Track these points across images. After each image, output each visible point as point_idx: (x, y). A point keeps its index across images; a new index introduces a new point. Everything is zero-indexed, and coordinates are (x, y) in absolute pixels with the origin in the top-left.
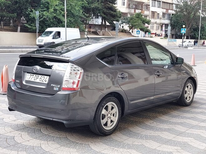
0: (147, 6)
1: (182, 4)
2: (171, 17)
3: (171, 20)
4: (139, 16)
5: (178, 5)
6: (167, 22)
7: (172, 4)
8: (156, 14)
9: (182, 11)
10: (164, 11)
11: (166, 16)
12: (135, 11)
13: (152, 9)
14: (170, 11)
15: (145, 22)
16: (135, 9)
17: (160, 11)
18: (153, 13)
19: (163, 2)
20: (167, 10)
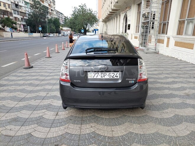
0: (11, 13)
1: (32, 14)
2: (26, 21)
3: (26, 22)
4: (8, 19)
5: (29, 14)
6: (24, 23)
7: (26, 13)
8: (17, 19)
9: (32, 17)
10: (22, 17)
11: (23, 20)
12: (4, 16)
13: (14, 15)
14: (25, 17)
15: (13, 23)
16: (4, 15)
17: (19, 17)
18: (15, 18)
19: (20, 12)
20: (23, 16)
